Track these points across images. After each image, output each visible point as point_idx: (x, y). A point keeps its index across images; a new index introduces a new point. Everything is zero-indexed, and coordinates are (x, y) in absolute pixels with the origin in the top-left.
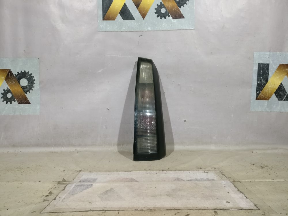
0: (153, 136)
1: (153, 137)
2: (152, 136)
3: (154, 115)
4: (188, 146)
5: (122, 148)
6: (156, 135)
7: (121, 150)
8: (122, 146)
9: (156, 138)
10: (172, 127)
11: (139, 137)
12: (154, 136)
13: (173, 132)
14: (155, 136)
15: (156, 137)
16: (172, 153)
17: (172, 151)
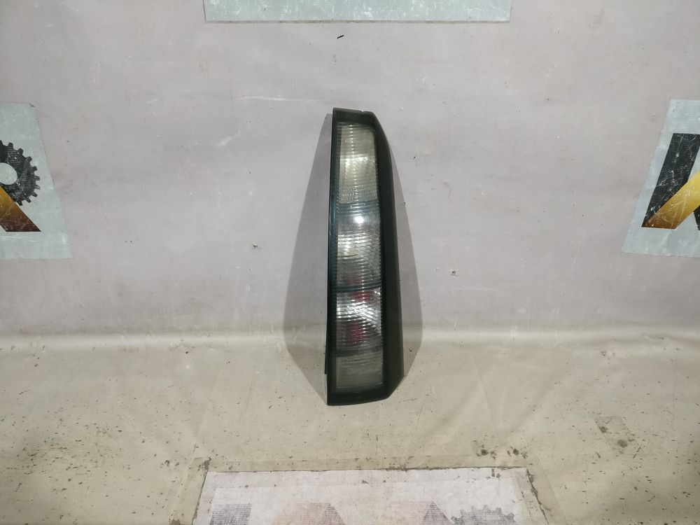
1: (375, 353)
4: (455, 329)
5: (295, 338)
8: (296, 330)
9: (381, 353)
10: (420, 289)
13: (421, 298)
16: (417, 357)
17: (416, 346)
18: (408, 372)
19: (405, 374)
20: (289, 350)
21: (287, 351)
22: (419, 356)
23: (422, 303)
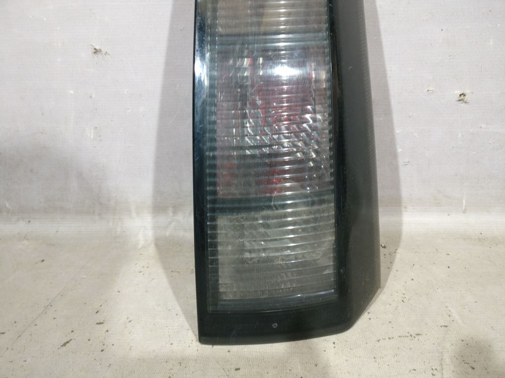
0: (313, 203)
1: (316, 207)
2: (306, 204)
3: (320, 73)
4: (464, 212)
5: (173, 224)
6: (332, 197)
7: (168, 234)
8: (175, 213)
9: (329, 210)
10: (397, 131)
11: (223, 211)
12: (321, 202)
13: (399, 150)
14: (326, 197)
15: (333, 204)
16: (398, 256)
17: (396, 238)
18: (386, 281)
19: (382, 284)
20: (157, 245)
21: (153, 246)
22: (402, 255)
23: (401, 161)
